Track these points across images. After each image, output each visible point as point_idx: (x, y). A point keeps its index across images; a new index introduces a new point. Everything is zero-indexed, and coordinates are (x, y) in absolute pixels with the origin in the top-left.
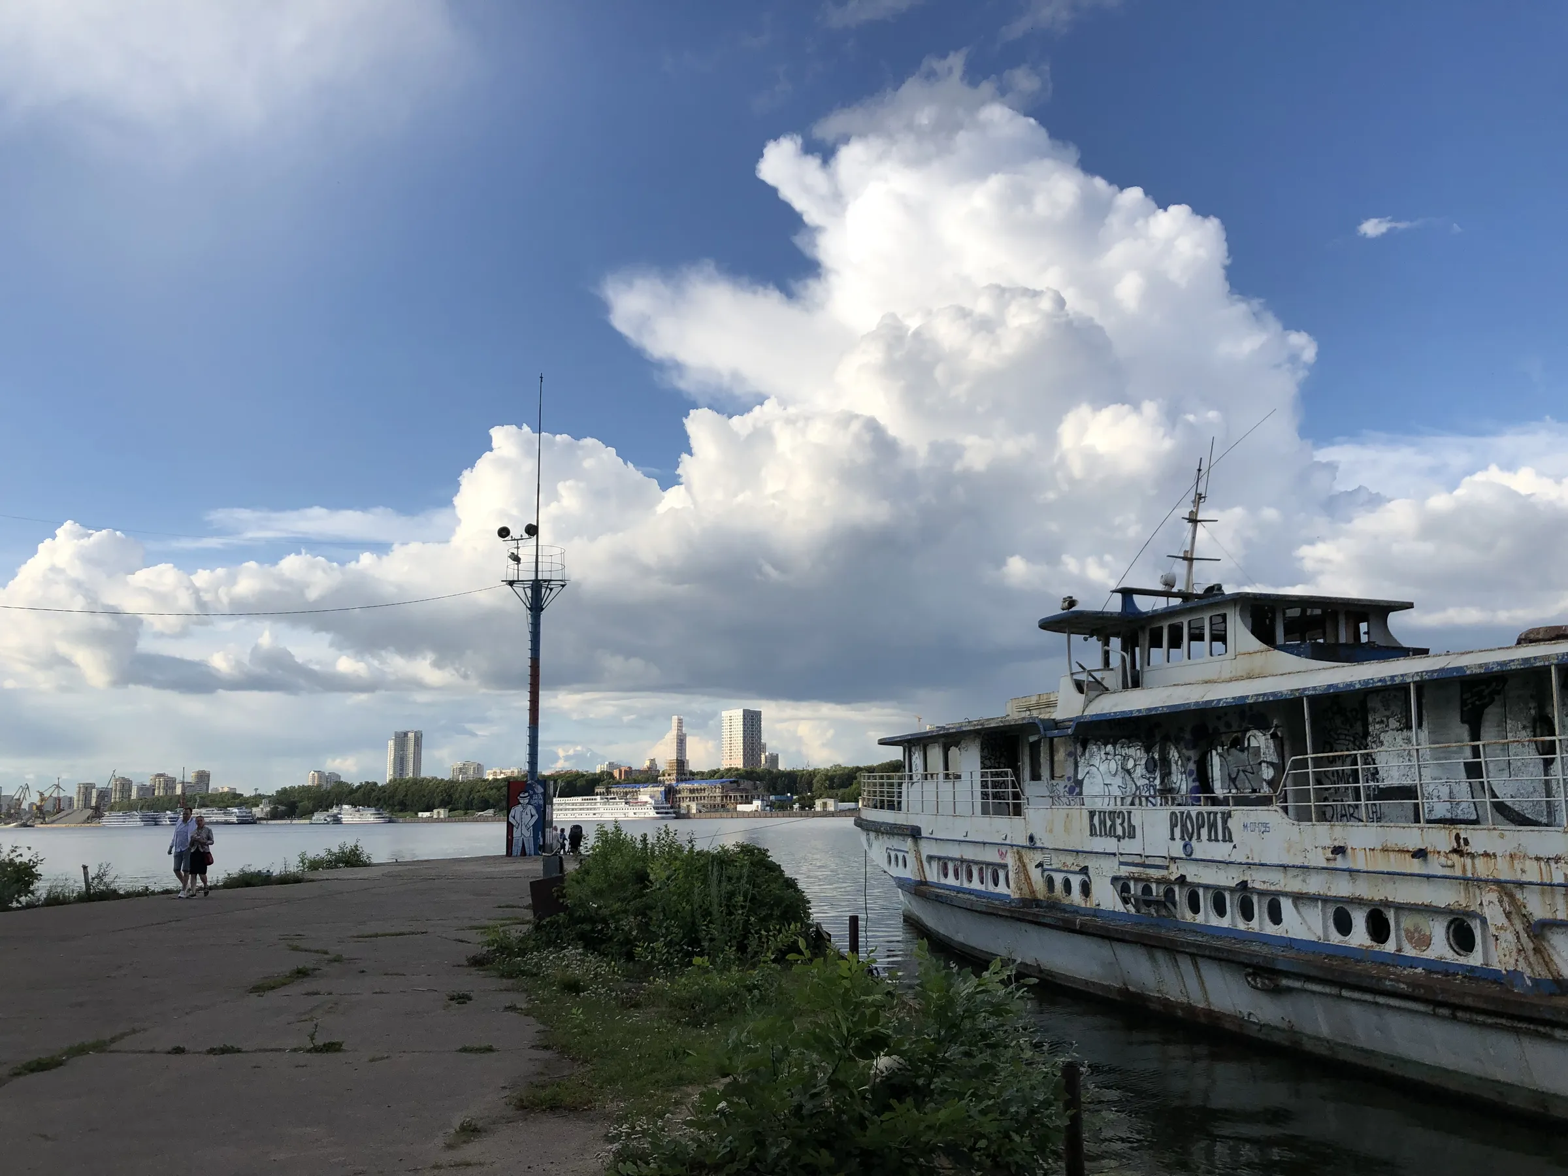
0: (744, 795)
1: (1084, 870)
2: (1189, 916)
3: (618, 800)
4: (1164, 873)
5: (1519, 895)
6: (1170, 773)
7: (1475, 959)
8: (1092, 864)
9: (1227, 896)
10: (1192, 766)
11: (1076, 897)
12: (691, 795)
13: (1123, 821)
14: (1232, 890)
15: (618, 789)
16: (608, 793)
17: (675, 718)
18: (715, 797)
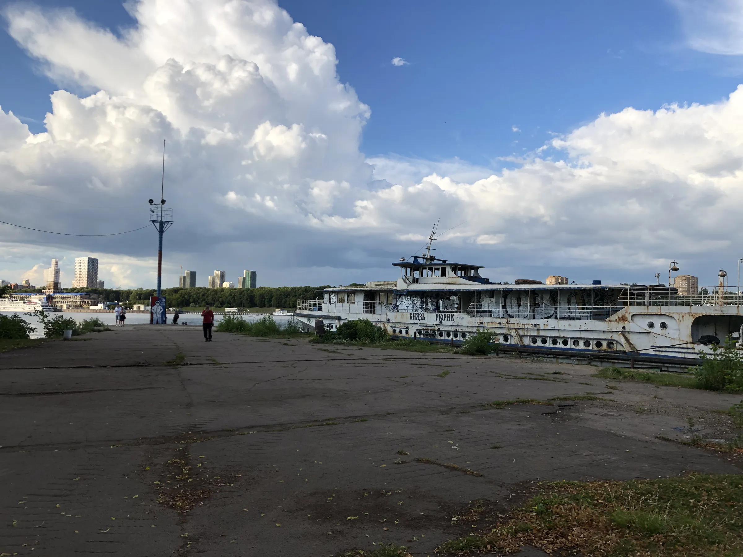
0: (93, 301)
1: (407, 328)
2: (439, 338)
3: (19, 301)
4: (433, 328)
5: (518, 331)
6: (428, 304)
7: (508, 343)
8: (410, 326)
9: (451, 333)
10: (435, 303)
11: (404, 334)
12: (62, 300)
13: (421, 316)
14: (453, 331)
15: (17, 296)
16: (11, 297)
17: (53, 261)
18: (76, 302)
